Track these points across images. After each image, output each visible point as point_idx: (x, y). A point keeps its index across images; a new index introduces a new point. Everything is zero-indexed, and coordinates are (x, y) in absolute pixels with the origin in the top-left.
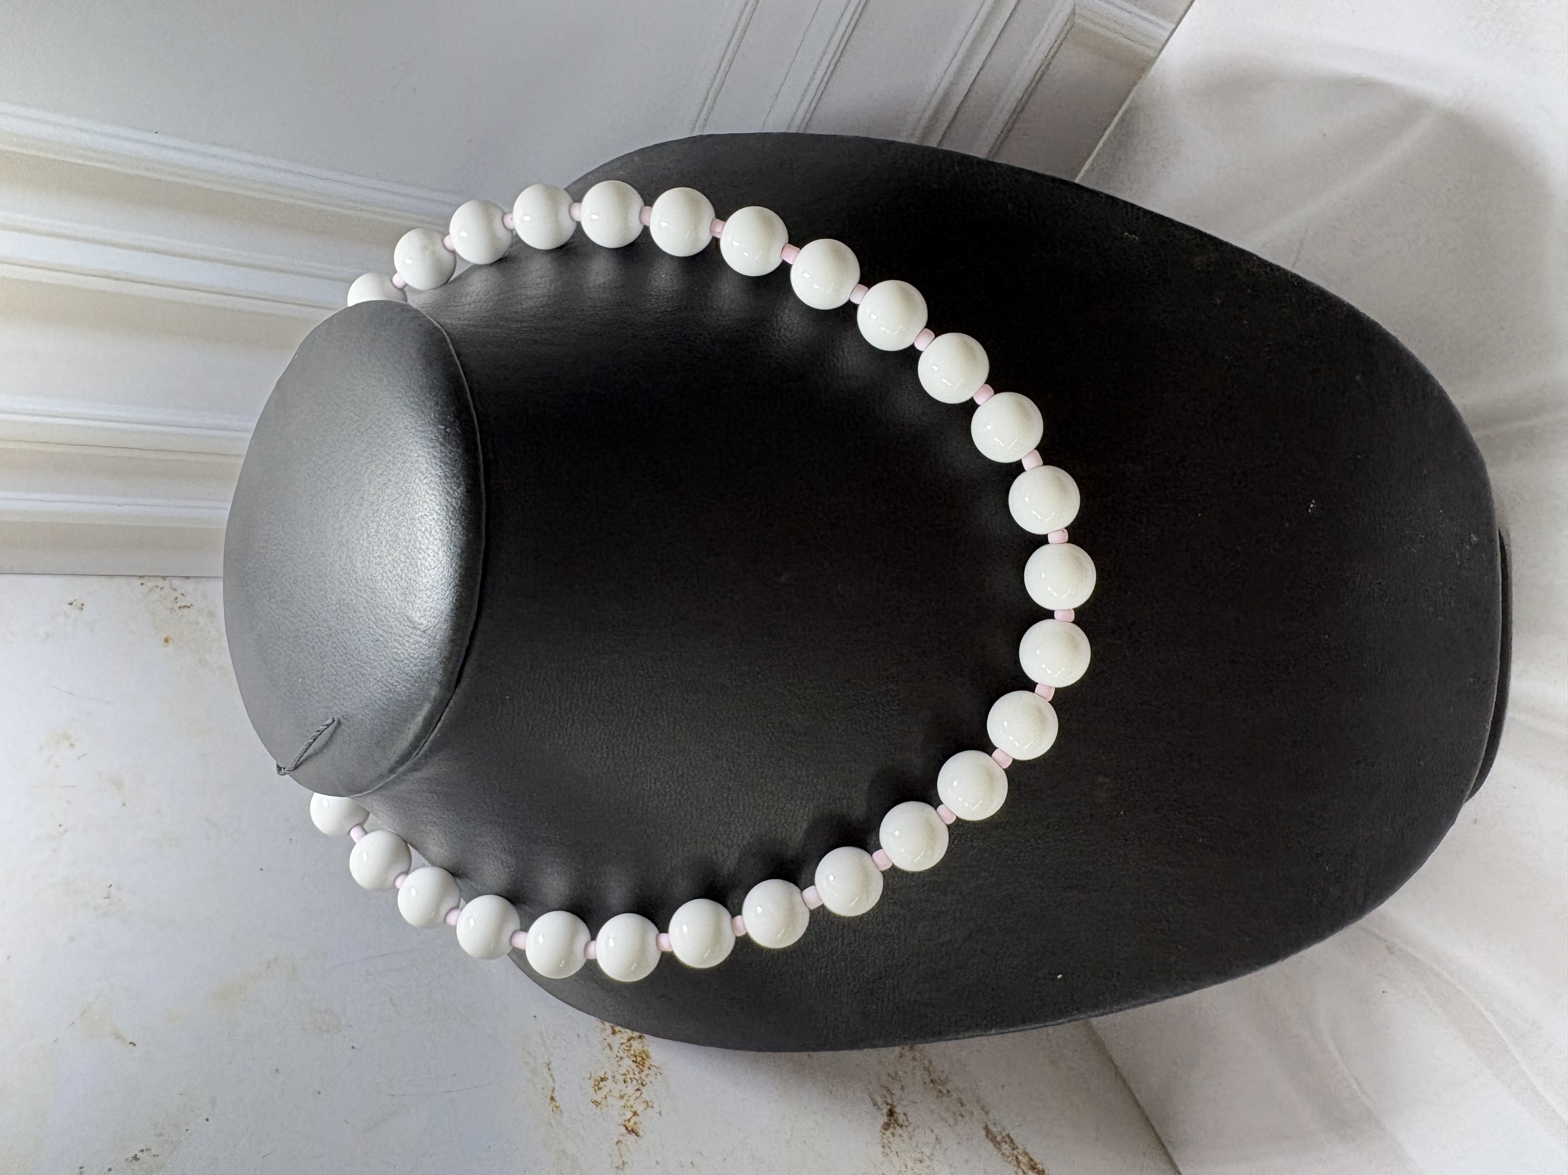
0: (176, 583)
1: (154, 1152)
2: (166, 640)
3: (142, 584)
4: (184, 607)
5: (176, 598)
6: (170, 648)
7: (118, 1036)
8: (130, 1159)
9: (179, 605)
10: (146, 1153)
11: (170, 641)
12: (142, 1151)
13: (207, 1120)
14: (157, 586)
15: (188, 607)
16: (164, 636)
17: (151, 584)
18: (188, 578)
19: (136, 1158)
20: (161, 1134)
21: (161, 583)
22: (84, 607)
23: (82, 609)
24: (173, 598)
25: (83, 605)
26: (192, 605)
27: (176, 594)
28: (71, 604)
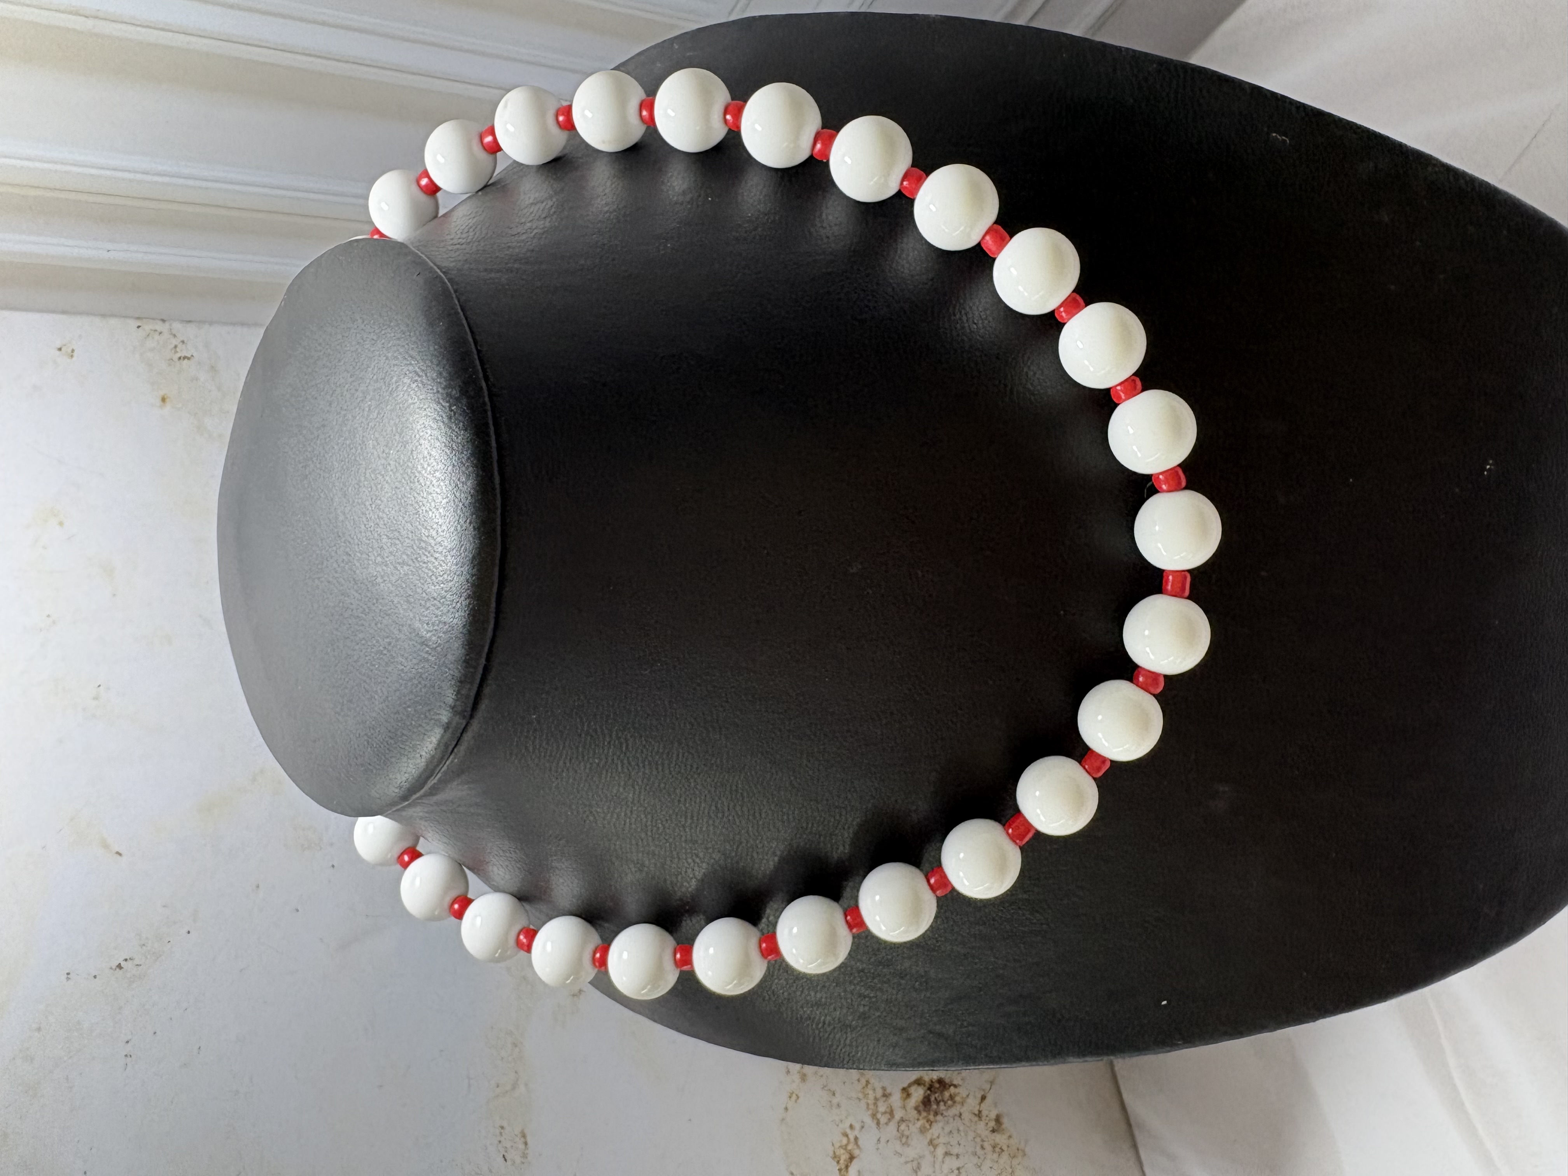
0: (177, 326)
1: (137, 962)
2: (164, 400)
3: (139, 327)
4: (185, 358)
5: (176, 347)
6: (168, 407)
7: (106, 846)
8: (114, 967)
9: (179, 355)
10: (129, 963)
11: (167, 400)
12: (126, 960)
13: (189, 932)
14: (156, 331)
15: (189, 359)
16: (161, 393)
17: (148, 327)
18: (190, 321)
19: (119, 966)
20: (144, 945)
21: (159, 326)
22: (75, 354)
23: (72, 356)
24: (173, 346)
25: (73, 351)
26: (192, 356)
27: (174, 342)
28: (60, 349)
